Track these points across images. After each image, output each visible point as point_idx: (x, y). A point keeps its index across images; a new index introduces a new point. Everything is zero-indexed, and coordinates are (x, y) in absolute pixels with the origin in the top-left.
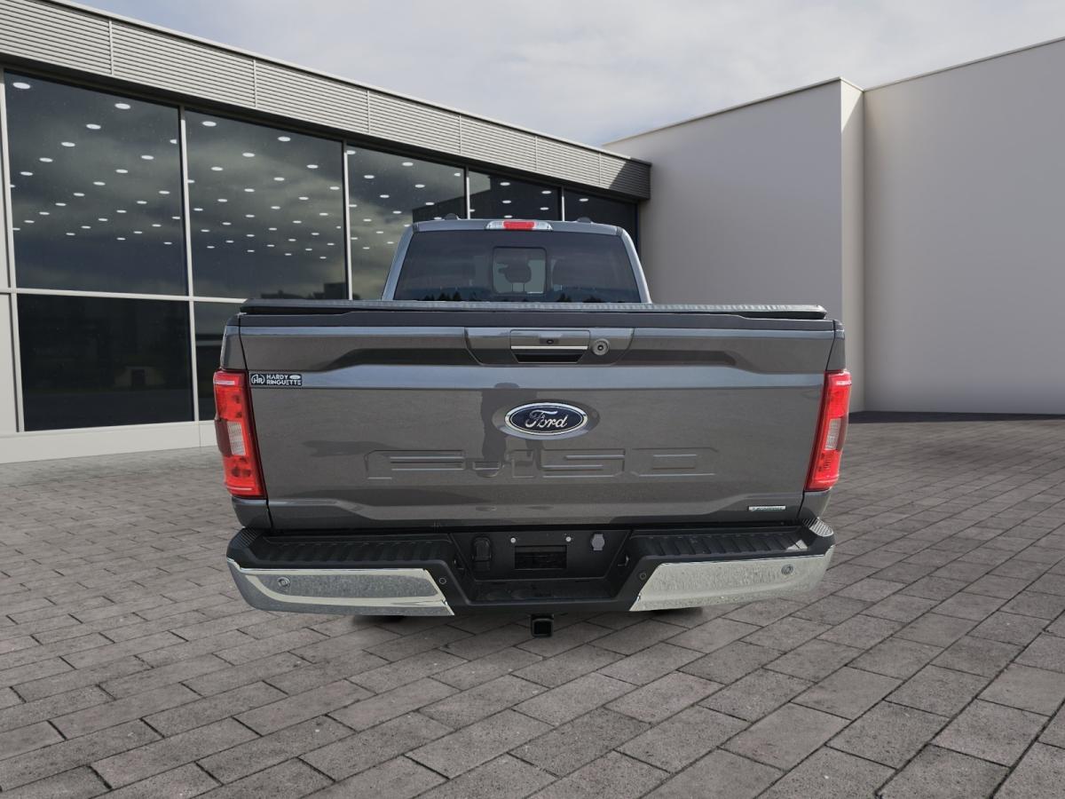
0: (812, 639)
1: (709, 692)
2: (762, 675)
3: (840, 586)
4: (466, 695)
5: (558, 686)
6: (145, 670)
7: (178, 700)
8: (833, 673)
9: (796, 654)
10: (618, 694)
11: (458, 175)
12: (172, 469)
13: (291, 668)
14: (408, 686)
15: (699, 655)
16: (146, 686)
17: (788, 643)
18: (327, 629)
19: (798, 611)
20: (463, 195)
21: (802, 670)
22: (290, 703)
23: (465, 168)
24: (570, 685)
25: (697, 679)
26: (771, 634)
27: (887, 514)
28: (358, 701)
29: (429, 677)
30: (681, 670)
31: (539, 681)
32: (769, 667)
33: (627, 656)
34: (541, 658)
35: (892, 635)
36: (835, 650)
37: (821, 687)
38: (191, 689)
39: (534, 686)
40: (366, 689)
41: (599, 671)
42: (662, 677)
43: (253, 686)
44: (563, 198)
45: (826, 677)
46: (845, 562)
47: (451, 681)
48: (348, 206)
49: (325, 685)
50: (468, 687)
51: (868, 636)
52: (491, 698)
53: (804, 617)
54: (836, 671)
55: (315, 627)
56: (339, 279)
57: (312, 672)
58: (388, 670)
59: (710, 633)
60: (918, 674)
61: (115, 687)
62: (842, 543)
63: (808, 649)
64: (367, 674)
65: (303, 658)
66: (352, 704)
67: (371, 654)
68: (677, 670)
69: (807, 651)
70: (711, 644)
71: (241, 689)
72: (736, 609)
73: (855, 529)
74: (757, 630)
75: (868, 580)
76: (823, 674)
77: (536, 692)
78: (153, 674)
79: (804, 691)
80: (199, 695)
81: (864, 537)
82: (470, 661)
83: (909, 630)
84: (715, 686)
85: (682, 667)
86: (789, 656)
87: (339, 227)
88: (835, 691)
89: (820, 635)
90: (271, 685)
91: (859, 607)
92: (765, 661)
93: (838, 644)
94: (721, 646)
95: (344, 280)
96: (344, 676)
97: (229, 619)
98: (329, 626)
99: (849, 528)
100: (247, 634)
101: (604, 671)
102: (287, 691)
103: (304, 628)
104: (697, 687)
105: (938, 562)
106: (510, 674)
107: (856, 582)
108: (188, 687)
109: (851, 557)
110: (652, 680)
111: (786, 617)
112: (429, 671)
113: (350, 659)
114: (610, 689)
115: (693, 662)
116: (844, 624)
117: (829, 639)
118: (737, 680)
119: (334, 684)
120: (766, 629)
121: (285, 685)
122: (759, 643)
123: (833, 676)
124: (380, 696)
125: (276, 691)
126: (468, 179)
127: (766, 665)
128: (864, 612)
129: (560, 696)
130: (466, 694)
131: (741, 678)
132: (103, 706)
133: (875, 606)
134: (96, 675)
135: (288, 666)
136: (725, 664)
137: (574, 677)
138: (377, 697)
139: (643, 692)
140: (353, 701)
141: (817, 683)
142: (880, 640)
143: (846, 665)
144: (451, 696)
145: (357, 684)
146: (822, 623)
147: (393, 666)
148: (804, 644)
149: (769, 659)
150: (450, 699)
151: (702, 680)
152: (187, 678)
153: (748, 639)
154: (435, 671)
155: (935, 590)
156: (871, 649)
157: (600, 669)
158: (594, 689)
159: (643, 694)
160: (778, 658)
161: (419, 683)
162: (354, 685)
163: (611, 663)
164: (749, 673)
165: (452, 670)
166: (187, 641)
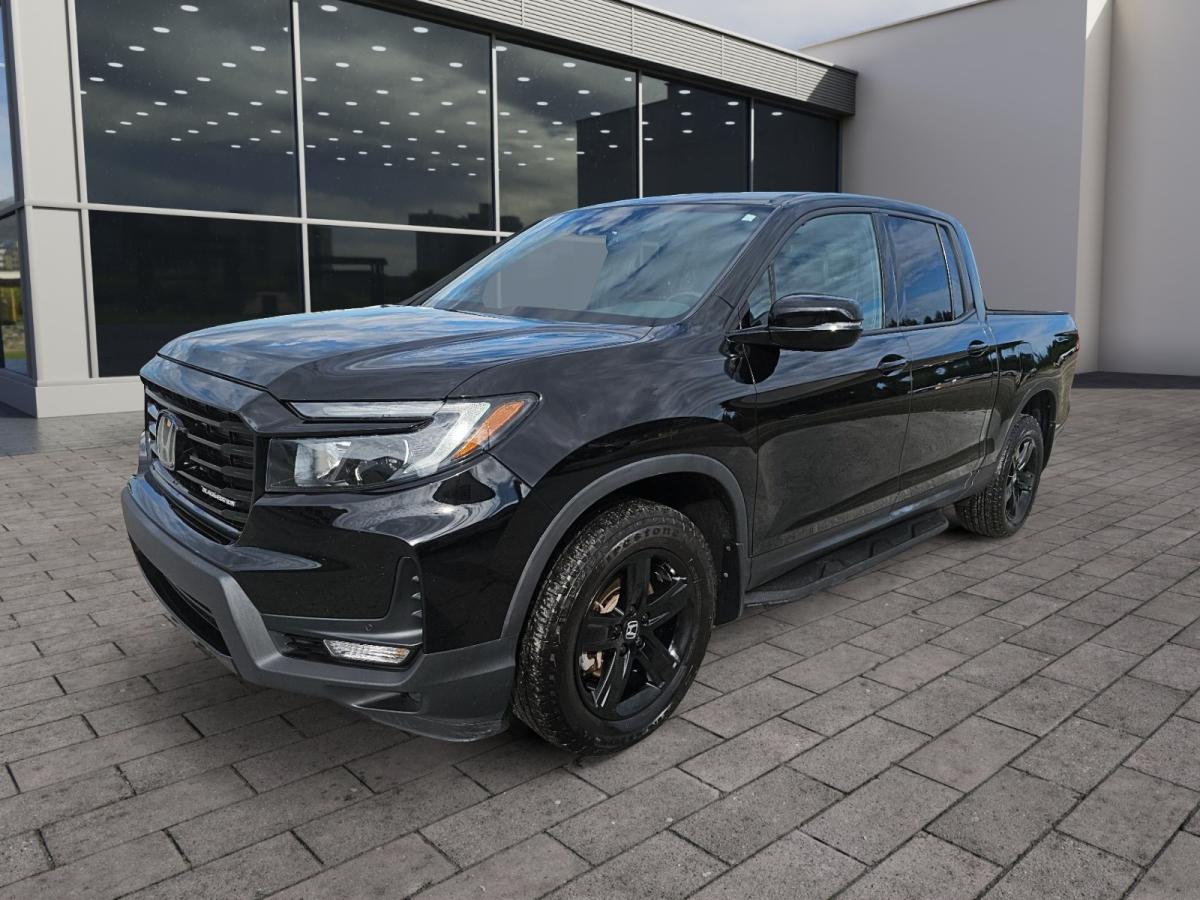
0: (1117, 767)
1: (981, 885)
2: (1056, 847)
3: (1133, 660)
4: (600, 877)
5: (743, 861)
6: (121, 799)
7: (152, 869)
8: (1165, 846)
9: (1099, 799)
10: (838, 884)
13: (340, 804)
14: (510, 851)
15: (954, 796)
16: (111, 836)
17: (1085, 775)
19: (1085, 705)
21: (1116, 838)
22: (322, 886)
26: (1055, 754)
27: (1165, 529)
28: (428, 885)
29: (545, 832)
30: (929, 829)
32: (1062, 827)
33: (846, 794)
34: (715, 794)
36: (1158, 792)
37: (1154, 879)
38: (178, 848)
39: (705, 858)
40: (445, 855)
41: (804, 828)
42: (903, 844)
43: (272, 844)
44: (752, 111)
45: (1157, 856)
46: (1131, 613)
47: (576, 841)
49: (383, 846)
50: (603, 859)
52: (638, 885)
53: (1096, 719)
54: (1169, 842)
57: (370, 813)
58: (484, 813)
59: (964, 748)
61: (62, 840)
62: (1119, 577)
63: (1116, 787)
64: (451, 820)
65: (363, 782)
66: (419, 891)
67: (465, 775)
68: (923, 829)
69: (1114, 793)
70: (970, 772)
71: (255, 847)
72: (996, 699)
73: (1129, 554)
74: (1033, 745)
75: (1168, 648)
76: (1152, 848)
77: (708, 874)
78: (128, 809)
79: (1131, 888)
80: (187, 860)
81: (1145, 568)
82: (610, 797)
84: (987, 873)
85: (930, 823)
86: (1089, 802)
88: (1178, 890)
89: (1127, 758)
90: (302, 842)
91: (1172, 702)
92: (1056, 816)
93: (1160, 780)
94: (984, 777)
96: (416, 824)
99: (1121, 550)
100: (291, 725)
101: (813, 827)
102: (321, 855)
104: (959, 870)
106: (667, 829)
107: (1154, 652)
108: (174, 842)
109: (1136, 604)
110: (887, 852)
111: (1069, 718)
112: (547, 818)
114: (829, 870)
115: (945, 811)
116: (1157, 735)
117: (1144, 767)
118: (1020, 857)
119: (398, 842)
120: (1044, 742)
121: (322, 842)
122: (1040, 772)
123: (1167, 851)
124: (465, 874)
125: (306, 854)
127: (1058, 822)
128: (1180, 713)
129: (746, 885)
130: (598, 874)
131: (1025, 853)
132: (30, 883)
133: (1193, 700)
134: (46, 806)
135: (337, 799)
136: (996, 819)
137: (767, 842)
138: (459, 876)
139: (874, 879)
140: (419, 885)
141: (1145, 869)
143: (1181, 828)
144: (576, 877)
145: (432, 844)
146: (1125, 733)
147: (495, 804)
148: (1107, 777)
149: (1062, 811)
150: (571, 885)
151: (966, 855)
152: (181, 819)
153: (1022, 763)
154: (556, 817)
157: (807, 821)
158: (799, 870)
159: (877, 887)
160: (1075, 807)
161: (528, 845)
162: (429, 847)
163: (822, 811)
164: (1037, 841)
165: (580, 817)
166: (203, 736)
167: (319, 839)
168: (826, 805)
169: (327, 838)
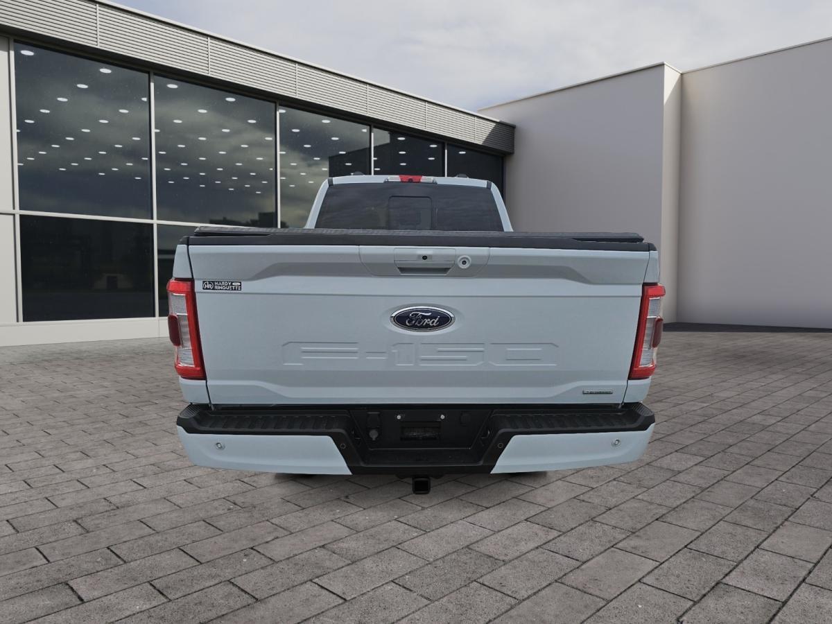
0: (631, 499)
1: (550, 537)
2: (591, 526)
3: (654, 458)
4: (362, 535)
5: (433, 530)
6: (112, 510)
7: (138, 533)
8: (647, 525)
9: (618, 510)
10: (479, 538)
11: (365, 131)
12: (137, 354)
13: (226, 511)
14: (316, 528)
15: (543, 509)
16: (112, 522)
17: (612, 501)
18: (254, 482)
19: (621, 476)
20: (368, 146)
21: (623, 523)
22: (224, 538)
23: (370, 126)
24: (443, 530)
25: (540, 527)
26: (600, 494)
27: (692, 403)
28: (277, 538)
29: (332, 521)
30: (529, 520)
31: (418, 526)
32: (597, 519)
33: (487, 508)
34: (420, 508)
35: (693, 497)
36: (649, 508)
37: (638, 536)
38: (148, 526)
39: (414, 529)
41: (465, 519)
42: (514, 525)
43: (195, 525)
44: (446, 151)
45: (641, 529)
46: (660, 439)
47: (349, 524)
48: (279, 153)
49: (251, 525)
50: (363, 529)
51: (675, 497)
52: (381, 538)
53: (625, 481)
54: (649, 524)
55: (245, 480)
56: (271, 210)
57: (242, 514)
58: (301, 515)
59: (552, 492)
60: (713, 528)
61: (89, 523)
63: (628, 506)
64: (284, 517)
65: (235, 504)
66: (273, 540)
67: (288, 501)
68: (525, 520)
69: (627, 508)
70: (553, 500)
71: (186, 526)
72: (573, 474)
73: (667, 414)
74: (589, 491)
75: (676, 453)
76: (639, 526)
77: (415, 534)
78: (117, 513)
79: (624, 539)
80: (154, 530)
81: (673, 420)
82: (365, 509)
83: (707, 493)
84: (555, 534)
85: (530, 518)
86: (612, 511)
87: (271, 169)
88: (648, 539)
89: (637, 495)
90: (210, 524)
91: (669, 474)
92: (594, 515)
93: (651, 503)
94: (560, 502)
95: (274, 211)
96: (267, 518)
97: (178, 472)
98: (255, 478)
99: (662, 412)
100: (192, 484)
101: (469, 519)
102: (222, 529)
103: (236, 480)
104: (541, 533)
105: (731, 441)
106: (396, 520)
107: (667, 455)
108: (145, 524)
109: (663, 435)
110: (505, 527)
111: (612, 481)
112: (332, 516)
113: (272, 505)
114: (474, 534)
115: (538, 514)
116: (656, 488)
117: (645, 499)
118: (572, 529)
119: (259, 524)
120: (596, 489)
121: (221, 524)
122: (590, 501)
123: (648, 527)
124: (294, 534)
125: (213, 528)
126: (372, 134)
127: (594, 518)
128: (672, 479)
129: (434, 538)
130: (361, 534)
131: (575, 528)
132: (79, 537)
133: (681, 474)
134: (74, 512)
135: (223, 510)
136: (563, 516)
137: (446, 523)
138: (292, 535)
139: (498, 536)
140: (273, 538)
141: (634, 533)
142: (684, 501)
143: (657, 520)
144: (350, 536)
145: (276, 525)
146: (640, 486)
147: (305, 511)
148: (625, 502)
149: (598, 514)
150: (348, 538)
151: (545, 528)
152: (145, 517)
153: (582, 497)
154: (337, 516)
155: (728, 463)
156: (677, 507)
157: (466, 517)
158: (461, 533)
159: (499, 538)
160: (604, 513)
161: (325, 525)
162: (274, 526)
163: (475, 514)
164: (582, 524)
165: (350, 516)
166: (145, 488)
167: (220, 523)
168: (475, 512)
169: (222, 523)
